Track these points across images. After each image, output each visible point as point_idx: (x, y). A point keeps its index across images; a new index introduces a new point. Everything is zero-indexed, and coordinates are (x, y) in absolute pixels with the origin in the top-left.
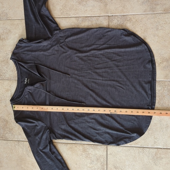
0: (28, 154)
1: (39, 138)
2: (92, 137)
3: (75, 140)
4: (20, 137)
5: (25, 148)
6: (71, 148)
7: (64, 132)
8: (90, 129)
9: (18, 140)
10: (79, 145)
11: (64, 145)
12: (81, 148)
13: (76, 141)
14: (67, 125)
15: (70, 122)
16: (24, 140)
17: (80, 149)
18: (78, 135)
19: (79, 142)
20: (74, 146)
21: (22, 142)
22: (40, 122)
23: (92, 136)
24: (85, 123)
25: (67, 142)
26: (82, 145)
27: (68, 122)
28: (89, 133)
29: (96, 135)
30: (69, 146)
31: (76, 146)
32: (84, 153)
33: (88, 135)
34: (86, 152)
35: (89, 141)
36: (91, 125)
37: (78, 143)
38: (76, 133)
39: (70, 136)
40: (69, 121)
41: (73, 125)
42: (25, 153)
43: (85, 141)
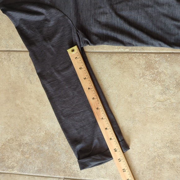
0: (28, 78)
1: (53, 46)
2: (167, 37)
3: (130, 44)
4: (11, 43)
5: (22, 66)
6: (120, 62)
7: (105, 29)
8: (163, 19)
9: (8, 49)
10: (138, 54)
11: (104, 56)
12: (142, 61)
13: (130, 47)
14: (114, 14)
15: (119, 6)
16: (21, 49)
17: (139, 64)
18: (137, 33)
19: (140, 48)
20: (126, 58)
21: (17, 54)
22: (53, 11)
23: (168, 34)
24: (152, 7)
25: (112, 51)
26: (144, 54)
27: (115, 6)
28: (162, 29)
29: (176, 31)
30: (115, 58)
31: (131, 59)
32: (148, 73)
33: (159, 32)
34: (153, 69)
35: (161, 46)
36: (165, 12)
37: (135, 51)
38: (133, 30)
39: (120, 37)
40: (117, 4)
41: (125, 13)
42: (22, 75)
43: (153, 45)
